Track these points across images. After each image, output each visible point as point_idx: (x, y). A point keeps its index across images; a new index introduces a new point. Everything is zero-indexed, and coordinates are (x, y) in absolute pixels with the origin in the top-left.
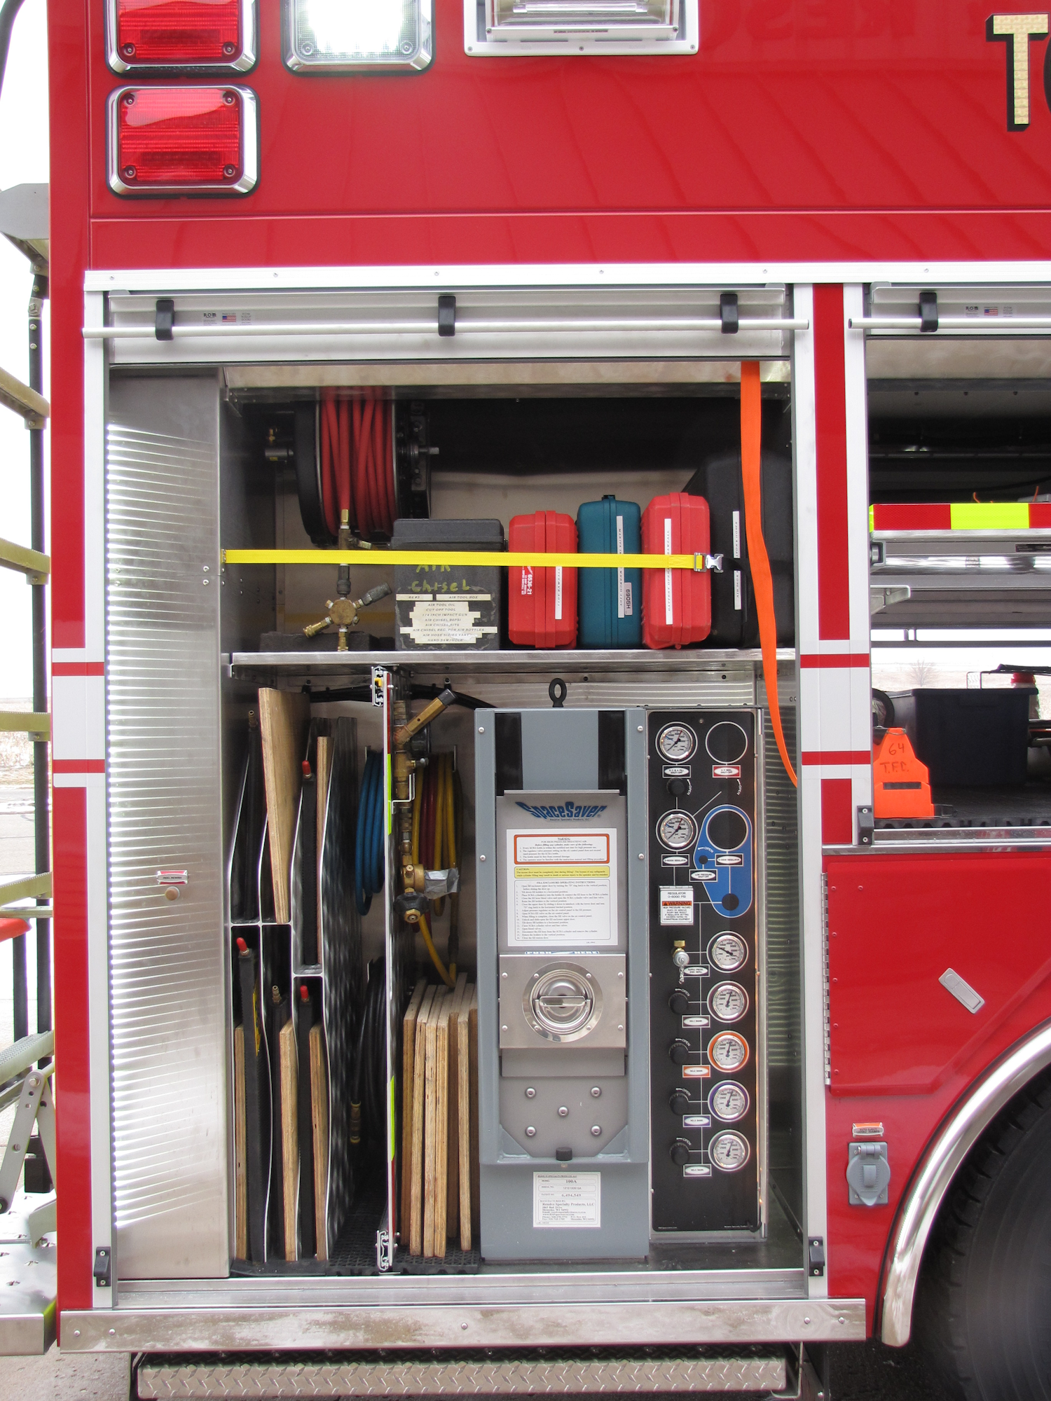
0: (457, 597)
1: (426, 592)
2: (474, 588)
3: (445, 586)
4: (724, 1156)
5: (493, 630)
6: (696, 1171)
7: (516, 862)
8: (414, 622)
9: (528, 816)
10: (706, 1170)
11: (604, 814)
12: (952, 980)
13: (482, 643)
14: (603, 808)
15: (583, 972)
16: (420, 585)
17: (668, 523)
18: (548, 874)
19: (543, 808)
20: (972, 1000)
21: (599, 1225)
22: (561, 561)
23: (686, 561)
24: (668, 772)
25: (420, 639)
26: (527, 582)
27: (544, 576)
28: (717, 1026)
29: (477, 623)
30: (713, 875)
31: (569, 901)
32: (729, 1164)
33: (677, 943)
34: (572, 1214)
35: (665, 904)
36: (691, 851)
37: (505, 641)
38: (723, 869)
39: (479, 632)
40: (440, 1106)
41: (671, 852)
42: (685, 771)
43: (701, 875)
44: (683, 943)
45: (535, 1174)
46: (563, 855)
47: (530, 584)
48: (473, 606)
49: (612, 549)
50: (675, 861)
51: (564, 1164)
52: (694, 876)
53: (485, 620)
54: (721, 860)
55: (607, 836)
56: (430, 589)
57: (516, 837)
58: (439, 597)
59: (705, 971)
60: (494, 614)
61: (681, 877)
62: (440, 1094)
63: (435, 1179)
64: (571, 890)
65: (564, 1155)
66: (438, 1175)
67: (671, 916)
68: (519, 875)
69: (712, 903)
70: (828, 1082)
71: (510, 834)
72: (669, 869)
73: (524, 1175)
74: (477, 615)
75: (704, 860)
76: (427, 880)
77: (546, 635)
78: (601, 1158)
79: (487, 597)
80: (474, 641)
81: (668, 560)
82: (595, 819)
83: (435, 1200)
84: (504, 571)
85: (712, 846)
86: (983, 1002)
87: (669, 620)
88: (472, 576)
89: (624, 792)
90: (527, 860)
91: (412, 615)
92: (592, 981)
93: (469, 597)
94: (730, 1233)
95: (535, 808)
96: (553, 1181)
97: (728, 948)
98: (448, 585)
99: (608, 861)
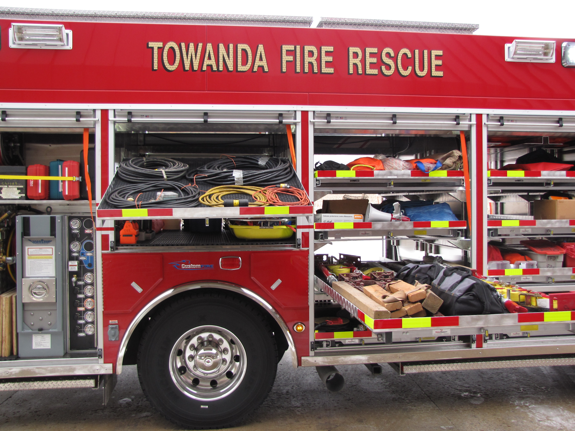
0: (14, 186)
1: (6, 185)
2: (19, 184)
3: (11, 184)
4: (89, 331)
5: (24, 195)
6: (81, 334)
7: (28, 255)
8: (2, 193)
9: (31, 243)
10: (84, 334)
11: (51, 243)
12: (134, 285)
13: (21, 198)
14: (51, 241)
15: (44, 283)
16: (4, 183)
17: (67, 169)
18: (36, 258)
19: (35, 241)
20: (139, 290)
21: (50, 348)
22: (41, 178)
23: (71, 179)
24: (73, 231)
25: (4, 197)
26: (32, 183)
27: (36, 182)
28: (87, 297)
29: (20, 193)
30: (85, 258)
31: (42, 265)
32: (90, 333)
33: (74, 276)
34: (43, 345)
35: (70, 265)
36: (79, 252)
37: (27, 198)
38: (88, 257)
39: (20, 196)
40: (7, 318)
41: (74, 252)
42: (78, 231)
43: (82, 258)
44: (76, 276)
45: (33, 335)
46: (40, 253)
47: (32, 184)
48: (18, 189)
49: (58, 175)
50: (75, 254)
51: (40, 332)
52: (80, 258)
53: (22, 192)
54: (87, 254)
55: (52, 248)
56: (7, 184)
57: (28, 249)
58: (9, 186)
59: (83, 283)
60: (24, 191)
61: (76, 258)
62: (7, 314)
63: (5, 337)
64: (43, 262)
65: (41, 330)
66: (6, 335)
67: (71, 269)
68: (29, 258)
69: (85, 265)
70: (103, 310)
71: (27, 248)
72: (74, 257)
73: (30, 335)
74: (20, 191)
75: (83, 254)
76: (6, 259)
77: (37, 197)
78: (51, 330)
79: (22, 187)
80: (19, 198)
81: (67, 178)
82: (49, 244)
83: (5, 342)
84: (26, 181)
85: (85, 251)
86: (142, 290)
87: (67, 193)
88: (19, 182)
89: (55, 237)
90: (31, 254)
91: (2, 191)
92: (47, 285)
93: (17, 186)
94: (91, 350)
95: (33, 241)
96: (38, 337)
97: (89, 277)
98: (12, 183)
99: (52, 255)
